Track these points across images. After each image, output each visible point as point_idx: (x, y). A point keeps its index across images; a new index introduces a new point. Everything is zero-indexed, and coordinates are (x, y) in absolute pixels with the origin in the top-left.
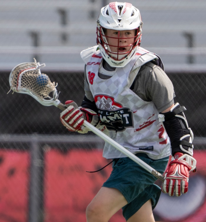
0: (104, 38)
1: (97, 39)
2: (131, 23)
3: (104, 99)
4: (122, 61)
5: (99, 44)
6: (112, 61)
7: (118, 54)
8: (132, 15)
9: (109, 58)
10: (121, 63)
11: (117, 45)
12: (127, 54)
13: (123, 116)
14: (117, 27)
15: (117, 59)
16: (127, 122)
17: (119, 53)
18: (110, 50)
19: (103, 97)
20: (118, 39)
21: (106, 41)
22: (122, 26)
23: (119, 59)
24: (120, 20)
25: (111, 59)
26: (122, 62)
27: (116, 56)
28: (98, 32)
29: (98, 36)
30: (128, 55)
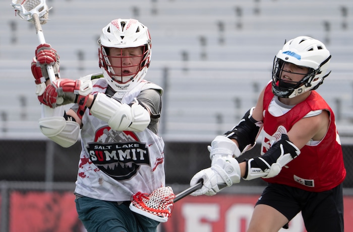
0: (106, 59)
1: (100, 62)
2: (136, 40)
3: (112, 131)
4: (127, 84)
6: (116, 85)
7: (122, 76)
8: (138, 31)
9: (112, 81)
10: (126, 86)
11: (120, 66)
13: (136, 150)
14: (120, 44)
18: (113, 72)
20: (120, 59)
21: (109, 63)
22: (125, 43)
23: (123, 81)
24: (122, 37)
25: (114, 83)
26: (128, 86)
28: (101, 54)
29: (100, 58)
30: (134, 77)
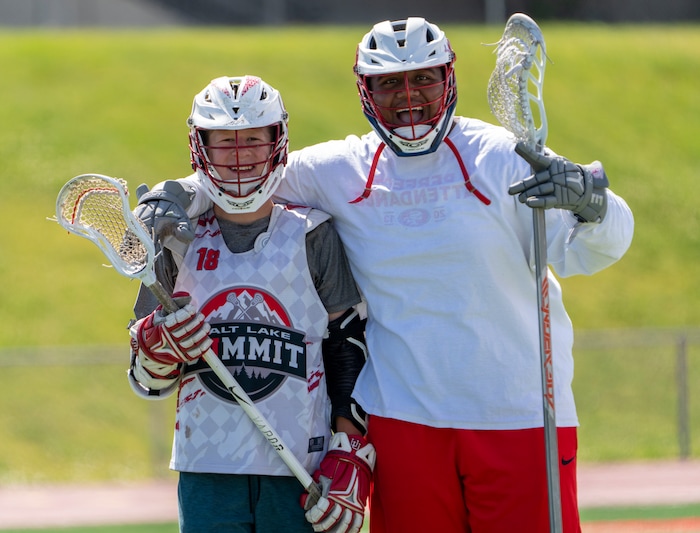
1: (194, 161)
2: (261, 114)
3: (245, 297)
4: (249, 198)
5: (197, 169)
6: (228, 202)
7: (239, 183)
8: (263, 98)
12: (260, 182)
14: (232, 123)
15: (239, 196)
16: (293, 364)
17: (241, 180)
18: (219, 177)
19: (245, 293)
22: (242, 121)
24: (236, 110)
25: (225, 197)
26: (251, 201)
27: (235, 188)
30: (262, 184)
